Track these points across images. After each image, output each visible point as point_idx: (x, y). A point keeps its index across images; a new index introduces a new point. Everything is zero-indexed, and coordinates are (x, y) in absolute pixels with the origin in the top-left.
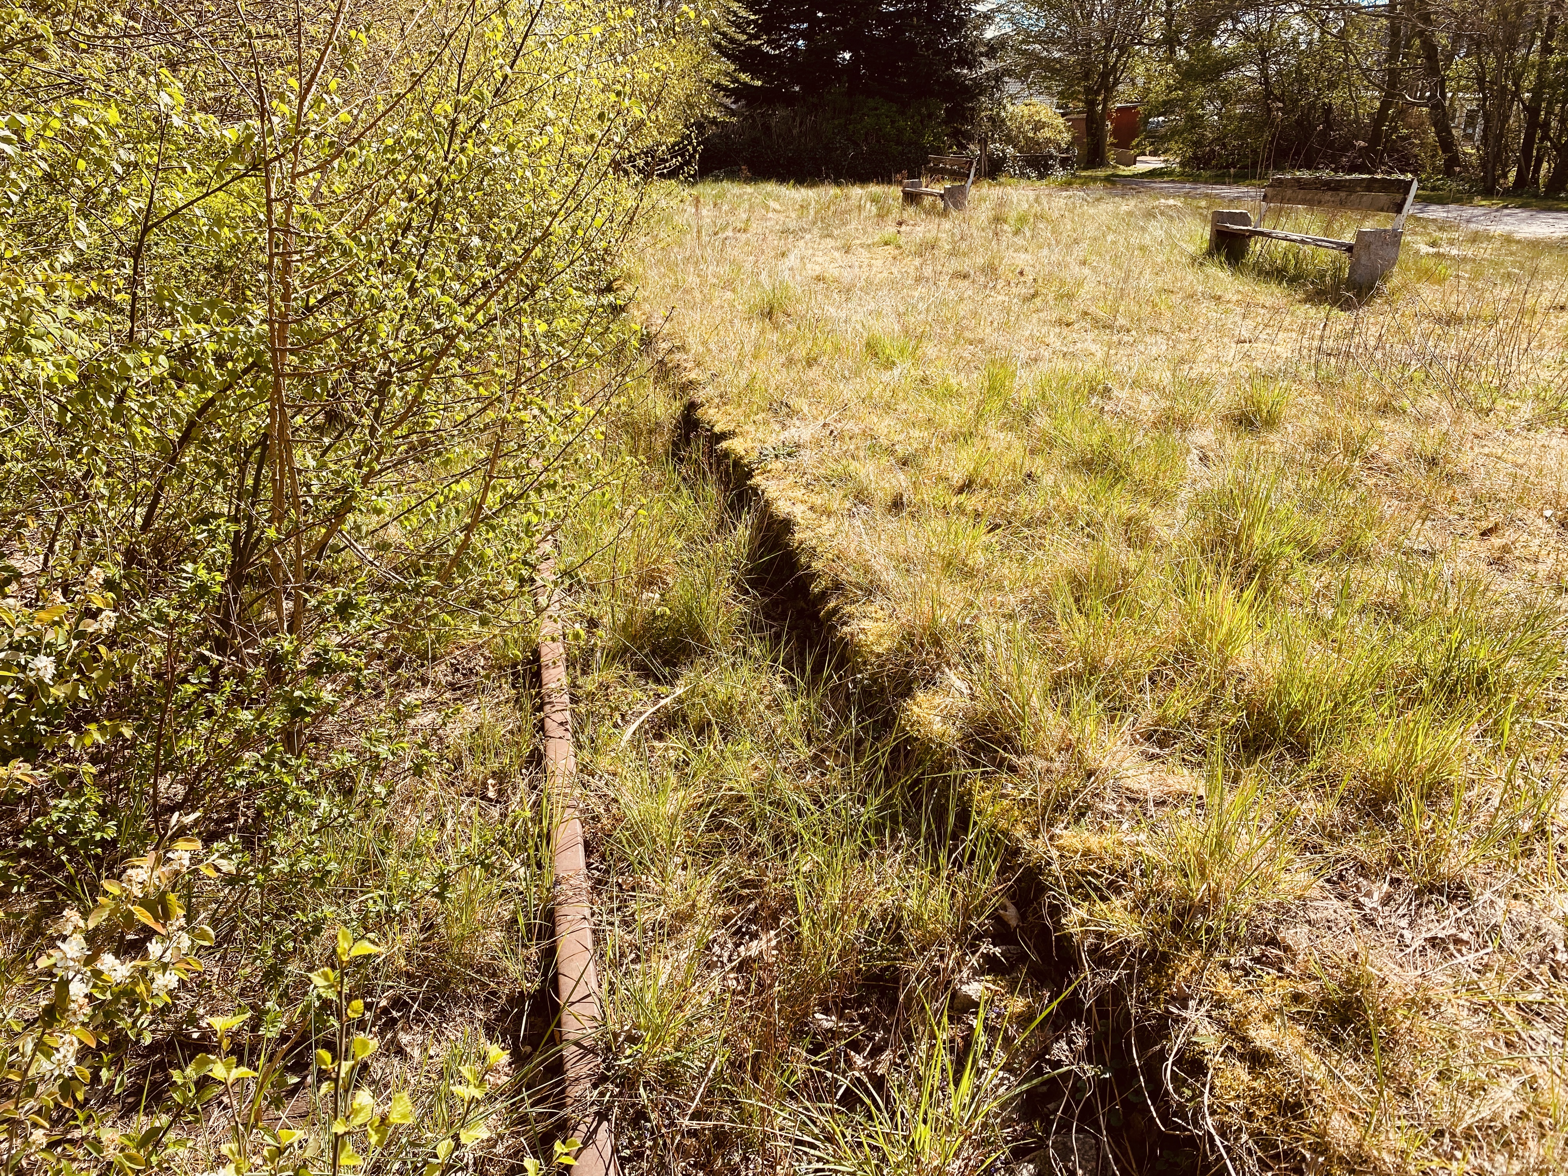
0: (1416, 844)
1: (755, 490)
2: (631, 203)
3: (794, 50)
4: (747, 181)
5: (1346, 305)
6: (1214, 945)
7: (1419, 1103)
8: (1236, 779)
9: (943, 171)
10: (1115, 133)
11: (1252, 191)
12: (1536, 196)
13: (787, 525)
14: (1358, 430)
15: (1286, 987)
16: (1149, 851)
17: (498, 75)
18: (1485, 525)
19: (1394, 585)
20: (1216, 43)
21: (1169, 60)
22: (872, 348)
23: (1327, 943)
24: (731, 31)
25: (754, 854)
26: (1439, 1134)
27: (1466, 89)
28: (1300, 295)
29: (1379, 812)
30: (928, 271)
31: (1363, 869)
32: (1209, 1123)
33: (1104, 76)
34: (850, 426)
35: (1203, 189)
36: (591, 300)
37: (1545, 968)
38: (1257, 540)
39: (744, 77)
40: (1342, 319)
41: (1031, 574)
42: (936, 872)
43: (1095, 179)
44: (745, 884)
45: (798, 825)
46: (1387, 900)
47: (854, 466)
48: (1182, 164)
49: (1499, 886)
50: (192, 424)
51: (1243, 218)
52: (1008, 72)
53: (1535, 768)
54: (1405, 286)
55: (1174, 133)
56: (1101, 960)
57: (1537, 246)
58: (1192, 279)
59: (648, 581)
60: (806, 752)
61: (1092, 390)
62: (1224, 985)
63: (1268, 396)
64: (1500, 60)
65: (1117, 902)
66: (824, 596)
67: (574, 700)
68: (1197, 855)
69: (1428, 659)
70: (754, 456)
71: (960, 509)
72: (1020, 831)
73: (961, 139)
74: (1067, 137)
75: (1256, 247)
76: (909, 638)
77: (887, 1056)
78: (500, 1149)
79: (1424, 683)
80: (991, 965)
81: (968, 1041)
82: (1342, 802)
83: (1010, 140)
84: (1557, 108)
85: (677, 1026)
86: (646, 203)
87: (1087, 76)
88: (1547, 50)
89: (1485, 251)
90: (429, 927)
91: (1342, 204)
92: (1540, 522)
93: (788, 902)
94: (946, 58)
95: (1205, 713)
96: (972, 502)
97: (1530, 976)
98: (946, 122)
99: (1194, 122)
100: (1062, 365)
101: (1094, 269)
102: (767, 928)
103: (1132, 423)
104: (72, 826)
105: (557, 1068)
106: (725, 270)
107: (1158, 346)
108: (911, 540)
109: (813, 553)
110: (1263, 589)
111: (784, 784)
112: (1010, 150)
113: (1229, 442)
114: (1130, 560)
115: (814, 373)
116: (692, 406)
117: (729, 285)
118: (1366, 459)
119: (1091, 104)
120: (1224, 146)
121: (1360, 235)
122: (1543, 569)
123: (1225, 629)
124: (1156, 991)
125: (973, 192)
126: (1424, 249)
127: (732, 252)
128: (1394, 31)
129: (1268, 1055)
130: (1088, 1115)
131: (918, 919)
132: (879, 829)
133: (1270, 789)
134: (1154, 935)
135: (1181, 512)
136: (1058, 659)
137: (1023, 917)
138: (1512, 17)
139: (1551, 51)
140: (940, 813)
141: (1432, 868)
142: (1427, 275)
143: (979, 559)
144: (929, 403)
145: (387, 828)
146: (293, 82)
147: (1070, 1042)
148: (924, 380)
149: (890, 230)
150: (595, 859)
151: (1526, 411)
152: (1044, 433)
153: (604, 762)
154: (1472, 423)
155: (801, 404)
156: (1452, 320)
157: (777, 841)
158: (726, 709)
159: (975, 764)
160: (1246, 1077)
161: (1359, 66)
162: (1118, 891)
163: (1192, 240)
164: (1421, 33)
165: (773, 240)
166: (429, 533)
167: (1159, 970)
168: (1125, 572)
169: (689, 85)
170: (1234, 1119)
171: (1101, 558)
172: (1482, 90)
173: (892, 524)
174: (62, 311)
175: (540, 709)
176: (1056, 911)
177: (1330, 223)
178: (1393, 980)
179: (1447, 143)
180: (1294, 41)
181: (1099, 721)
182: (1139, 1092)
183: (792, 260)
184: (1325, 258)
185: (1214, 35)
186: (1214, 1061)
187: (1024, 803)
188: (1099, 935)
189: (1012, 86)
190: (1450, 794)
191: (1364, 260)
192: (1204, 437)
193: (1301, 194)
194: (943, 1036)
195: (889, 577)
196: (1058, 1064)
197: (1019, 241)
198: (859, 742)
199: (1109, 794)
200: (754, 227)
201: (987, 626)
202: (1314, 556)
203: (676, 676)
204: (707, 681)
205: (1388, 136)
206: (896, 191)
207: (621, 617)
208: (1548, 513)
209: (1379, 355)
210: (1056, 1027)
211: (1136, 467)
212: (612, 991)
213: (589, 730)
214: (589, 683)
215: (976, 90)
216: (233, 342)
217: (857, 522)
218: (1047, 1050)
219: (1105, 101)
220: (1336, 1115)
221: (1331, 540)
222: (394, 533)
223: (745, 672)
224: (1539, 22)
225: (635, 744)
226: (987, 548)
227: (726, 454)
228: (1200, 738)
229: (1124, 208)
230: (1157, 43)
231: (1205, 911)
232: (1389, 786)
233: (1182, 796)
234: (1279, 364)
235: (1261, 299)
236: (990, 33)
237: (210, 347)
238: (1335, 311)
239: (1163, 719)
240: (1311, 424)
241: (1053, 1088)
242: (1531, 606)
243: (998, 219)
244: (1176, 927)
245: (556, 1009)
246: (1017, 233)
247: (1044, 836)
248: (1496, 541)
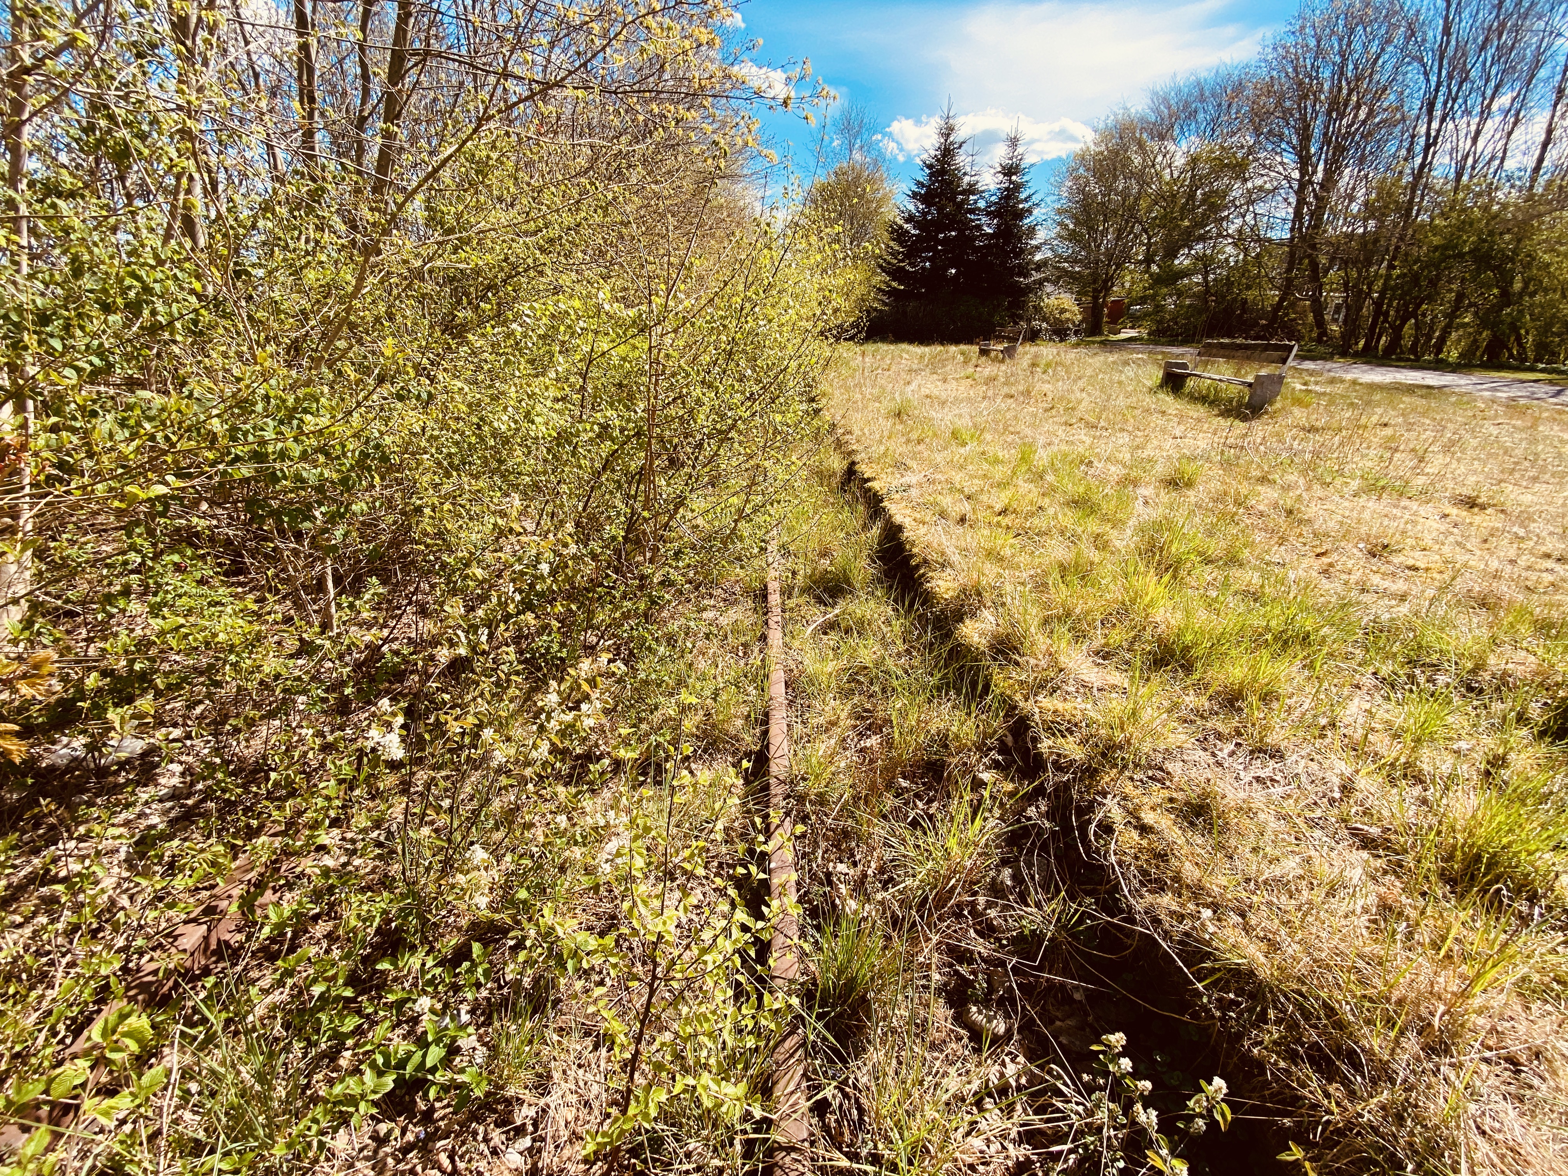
0: (1253, 725)
1: (884, 509)
2: (828, 354)
3: (923, 268)
4: (891, 342)
5: (1245, 419)
6: (1125, 767)
7: (1238, 863)
8: (1148, 679)
9: (1004, 337)
10: (1109, 316)
11: (1191, 350)
12: (1376, 357)
13: (900, 528)
14: (1244, 491)
15: (1166, 794)
16: (1092, 714)
17: (766, 282)
18: (1319, 550)
19: (1256, 580)
20: (1176, 262)
21: (1146, 272)
22: (955, 435)
23: (1193, 773)
24: (889, 258)
25: (871, 696)
26: (1248, 880)
27: (1335, 290)
28: (1216, 412)
29: (1232, 706)
30: (990, 393)
31: (1219, 736)
32: (1113, 859)
33: (1105, 282)
34: (939, 476)
35: (1159, 349)
36: (804, 406)
37: (1325, 800)
38: (1173, 549)
39: (894, 284)
40: (1240, 427)
41: (1037, 561)
42: (969, 714)
43: (1093, 342)
44: (866, 711)
45: (895, 683)
46: (1232, 754)
47: (940, 497)
48: (1149, 334)
49: (1303, 753)
50: (607, 461)
51: (1184, 366)
52: (1047, 279)
53: (1334, 690)
54: (1283, 408)
55: (1146, 315)
56: (1058, 768)
57: (1373, 387)
58: (1149, 401)
59: (824, 554)
60: (902, 648)
61: (1082, 462)
62: (1129, 789)
63: (1189, 469)
64: (1359, 273)
65: (1070, 739)
66: (918, 567)
67: (783, 611)
68: (1120, 718)
69: (1273, 623)
70: (885, 491)
71: (998, 524)
72: (1018, 697)
73: (1015, 319)
74: (1079, 317)
75: (1190, 383)
76: (964, 591)
77: (935, 804)
78: (736, 824)
79: (1269, 637)
80: (996, 765)
81: (980, 802)
82: (1210, 699)
83: (1044, 319)
84: (1395, 304)
85: (827, 775)
86: (836, 354)
87: (1095, 281)
88: (1391, 267)
89: (1339, 389)
90: (708, 715)
91: (1248, 358)
92: (1355, 551)
93: (888, 721)
94: (1012, 272)
95: (1132, 643)
96: (1006, 521)
97: (1315, 803)
98: (1008, 309)
99: (1159, 309)
100: (1064, 447)
101: (1089, 394)
102: (875, 733)
103: (1103, 482)
104: (548, 649)
105: (766, 787)
106: (876, 391)
107: (1124, 439)
108: (969, 539)
109: (913, 545)
110: (1174, 577)
111: (890, 662)
112: (1044, 325)
113: (1162, 493)
114: (1095, 556)
115: (921, 447)
116: (853, 463)
117: (878, 399)
118: (1247, 508)
119: (1095, 298)
120: (1176, 323)
121: (1258, 377)
122: (1353, 578)
123: (1148, 598)
124: (1089, 787)
125: (1020, 349)
126: (1299, 387)
127: (881, 381)
128: (1292, 254)
129: (1151, 828)
130: (1044, 848)
131: (957, 736)
132: (939, 690)
133: (1168, 687)
134: (1091, 758)
135: (1129, 532)
136: (1049, 608)
137: (1016, 741)
138: (1370, 246)
139: (1394, 268)
140: (974, 684)
141: (1261, 740)
142: (1298, 402)
143: (1007, 552)
144: (985, 466)
145: (691, 665)
146: (663, 287)
147: (1037, 807)
148: (983, 453)
149: (971, 370)
150: (790, 690)
151: (1355, 484)
152: (1051, 485)
153: (796, 644)
154: (1318, 490)
155: (913, 464)
156: (1313, 429)
157: (884, 690)
158: (861, 623)
159: (995, 660)
160: (1137, 838)
161: (1267, 275)
162: (1071, 733)
163: (1151, 378)
164: (1310, 256)
165: (904, 375)
166: (716, 523)
167: (1091, 777)
168: (1092, 563)
169: (863, 289)
170: (1128, 859)
171: (1078, 554)
172: (1346, 291)
173: (959, 530)
174: (549, 403)
175: (766, 614)
176: (1035, 740)
177: (1239, 370)
178: (1230, 796)
179: (1320, 323)
180: (1227, 260)
181: (1069, 643)
182: (1075, 838)
183: (913, 386)
184: (1233, 391)
185: (1176, 257)
186: (1118, 827)
187: (1022, 683)
188: (1059, 755)
189: (1049, 288)
190: (1278, 700)
191: (1259, 392)
192: (1146, 491)
193: (1222, 352)
194: (967, 798)
195: (955, 558)
196: (1029, 819)
197: (1045, 377)
198: (932, 644)
199: (1071, 682)
200: (893, 368)
201: (1008, 588)
202: (1208, 561)
203: (835, 603)
204: (851, 608)
205: (1282, 318)
206: (976, 348)
207: (809, 571)
208: (1361, 546)
209: (1262, 448)
210: (1029, 800)
211: (1104, 506)
212: (795, 755)
213: (790, 627)
214: (791, 603)
215: (1029, 289)
216: (629, 420)
217: (939, 528)
218: (1025, 810)
219: (1104, 297)
220: (1187, 863)
221: (1219, 553)
222: (700, 521)
223: (872, 604)
224: (1387, 250)
225: (814, 635)
226: (1012, 546)
227: (870, 490)
228: (1128, 656)
229: (1111, 359)
230: (1140, 262)
231: (1121, 748)
232: (1240, 692)
233: (1114, 687)
234: (1199, 451)
235: (1191, 413)
236: (1038, 257)
237: (617, 423)
238: (1237, 422)
239: (1107, 645)
240: (1215, 486)
241: (1025, 832)
242: (1343, 599)
243: (1034, 365)
244: (1104, 755)
245: (767, 760)
246: (1044, 372)
247: (1031, 701)
248: (1325, 560)
